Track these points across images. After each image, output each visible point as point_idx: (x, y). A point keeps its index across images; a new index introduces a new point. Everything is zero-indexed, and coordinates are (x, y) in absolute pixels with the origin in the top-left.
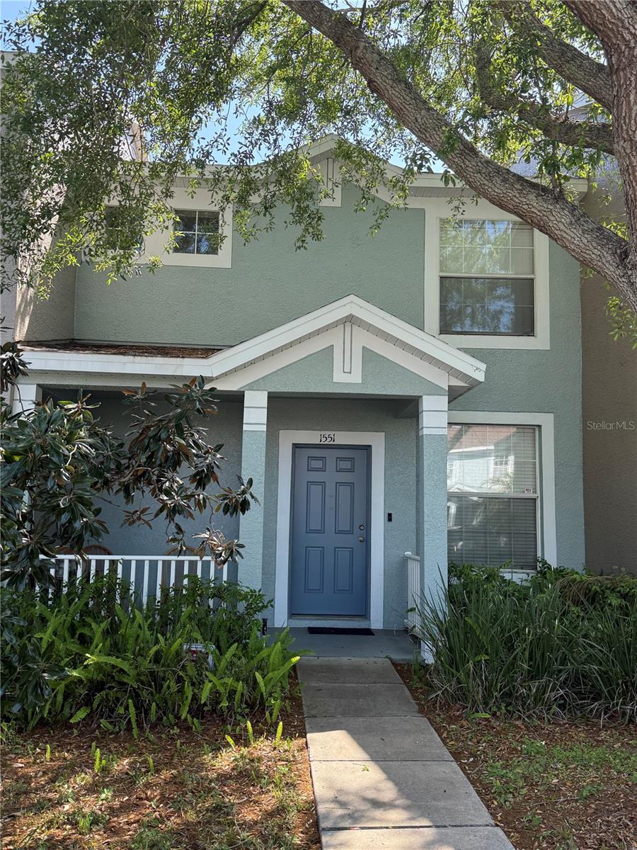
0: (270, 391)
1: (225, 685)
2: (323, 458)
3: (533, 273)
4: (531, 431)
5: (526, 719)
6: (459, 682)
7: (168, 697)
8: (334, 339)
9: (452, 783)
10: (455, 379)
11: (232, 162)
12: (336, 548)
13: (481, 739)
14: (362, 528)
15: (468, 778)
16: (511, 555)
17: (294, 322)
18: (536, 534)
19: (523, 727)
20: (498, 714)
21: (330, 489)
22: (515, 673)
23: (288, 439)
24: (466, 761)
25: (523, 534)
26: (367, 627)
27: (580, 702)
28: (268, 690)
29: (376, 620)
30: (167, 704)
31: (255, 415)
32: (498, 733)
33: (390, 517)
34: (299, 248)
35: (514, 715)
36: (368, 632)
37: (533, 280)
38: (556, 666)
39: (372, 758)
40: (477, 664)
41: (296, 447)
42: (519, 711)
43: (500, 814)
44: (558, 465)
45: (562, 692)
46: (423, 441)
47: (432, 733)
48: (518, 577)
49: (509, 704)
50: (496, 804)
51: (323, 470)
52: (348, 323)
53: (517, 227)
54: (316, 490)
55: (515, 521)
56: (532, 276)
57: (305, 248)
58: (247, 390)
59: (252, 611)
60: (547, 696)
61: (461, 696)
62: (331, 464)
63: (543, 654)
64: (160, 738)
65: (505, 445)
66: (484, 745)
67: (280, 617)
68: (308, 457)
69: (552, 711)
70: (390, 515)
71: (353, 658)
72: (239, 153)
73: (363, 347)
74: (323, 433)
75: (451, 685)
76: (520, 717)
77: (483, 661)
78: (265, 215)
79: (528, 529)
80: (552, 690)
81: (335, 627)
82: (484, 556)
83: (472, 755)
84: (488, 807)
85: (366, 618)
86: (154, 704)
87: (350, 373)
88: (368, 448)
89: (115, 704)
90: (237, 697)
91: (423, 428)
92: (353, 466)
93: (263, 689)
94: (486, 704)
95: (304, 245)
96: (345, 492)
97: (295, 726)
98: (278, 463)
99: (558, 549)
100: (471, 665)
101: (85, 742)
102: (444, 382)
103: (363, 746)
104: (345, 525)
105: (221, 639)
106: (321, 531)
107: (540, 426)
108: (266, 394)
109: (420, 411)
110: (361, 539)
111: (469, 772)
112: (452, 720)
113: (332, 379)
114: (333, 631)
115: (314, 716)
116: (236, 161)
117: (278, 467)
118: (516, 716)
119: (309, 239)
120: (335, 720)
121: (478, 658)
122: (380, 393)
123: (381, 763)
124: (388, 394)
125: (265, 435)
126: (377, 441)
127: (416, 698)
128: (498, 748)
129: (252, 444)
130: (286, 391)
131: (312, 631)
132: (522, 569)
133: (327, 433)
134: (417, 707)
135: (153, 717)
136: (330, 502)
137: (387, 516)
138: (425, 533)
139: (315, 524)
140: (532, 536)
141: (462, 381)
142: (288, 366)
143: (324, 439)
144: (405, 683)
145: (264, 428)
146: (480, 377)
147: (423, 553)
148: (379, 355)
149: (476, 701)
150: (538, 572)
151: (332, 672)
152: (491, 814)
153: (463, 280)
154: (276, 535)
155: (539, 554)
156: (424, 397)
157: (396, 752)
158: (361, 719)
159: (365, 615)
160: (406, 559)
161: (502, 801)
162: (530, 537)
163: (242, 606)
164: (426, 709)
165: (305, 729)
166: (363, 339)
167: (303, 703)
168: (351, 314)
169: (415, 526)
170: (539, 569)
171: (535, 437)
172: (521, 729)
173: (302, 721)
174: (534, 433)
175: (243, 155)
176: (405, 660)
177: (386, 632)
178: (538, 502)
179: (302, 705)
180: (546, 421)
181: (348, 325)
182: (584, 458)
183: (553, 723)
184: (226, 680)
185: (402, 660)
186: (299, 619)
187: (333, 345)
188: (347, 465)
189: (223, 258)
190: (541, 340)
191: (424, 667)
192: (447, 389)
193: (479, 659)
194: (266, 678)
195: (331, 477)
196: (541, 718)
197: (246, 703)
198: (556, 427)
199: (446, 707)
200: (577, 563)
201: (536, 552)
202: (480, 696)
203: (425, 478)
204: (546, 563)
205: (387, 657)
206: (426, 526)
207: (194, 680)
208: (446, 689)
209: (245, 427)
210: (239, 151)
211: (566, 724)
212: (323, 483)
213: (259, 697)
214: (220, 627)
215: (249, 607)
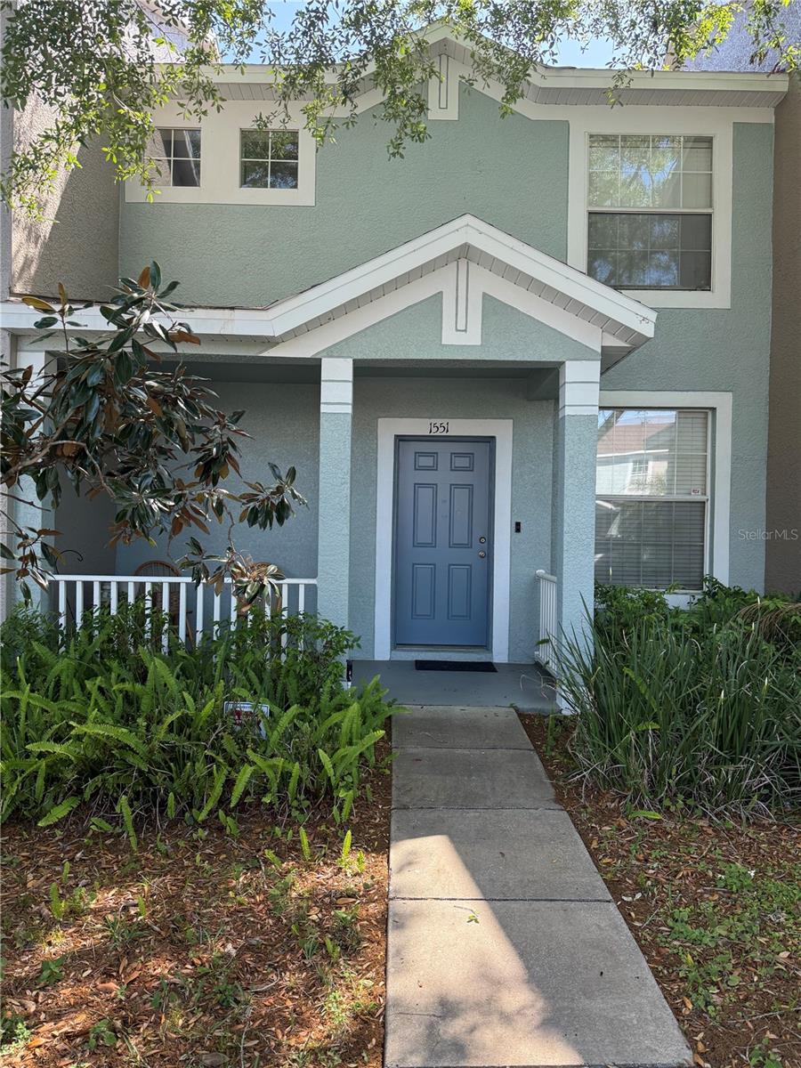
0: (355, 357)
1: (273, 767)
2: (434, 455)
3: (711, 206)
4: (703, 416)
5: (715, 819)
6: (615, 761)
7: (194, 783)
8: (442, 282)
9: (612, 953)
10: (612, 337)
11: (299, 26)
12: (450, 565)
13: (650, 854)
14: (483, 540)
15: (638, 940)
16: (670, 572)
17: (386, 255)
18: (703, 546)
19: (710, 831)
20: (672, 809)
21: (443, 494)
22: (698, 750)
23: (389, 429)
24: (630, 899)
25: (685, 545)
26: (488, 660)
27: (790, 790)
28: (338, 774)
29: (500, 652)
30: (192, 792)
31: (337, 391)
32: (674, 843)
33: (518, 527)
34: (394, 155)
35: (696, 811)
36: (488, 667)
37: (710, 215)
38: (759, 741)
39: (484, 894)
40: (642, 735)
41: (400, 439)
42: (703, 806)
43: (701, 1035)
44: (736, 459)
45: (767, 779)
46: (564, 424)
47: (576, 842)
48: (678, 600)
49: (688, 795)
50: (690, 1006)
51: (434, 468)
52: (463, 260)
53: (690, 145)
54: (425, 494)
55: (677, 531)
56: (709, 211)
57: (402, 156)
58: (325, 357)
59: (331, 652)
60: (744, 783)
61: (617, 780)
62: (444, 461)
63: (739, 722)
64: (176, 846)
65: (667, 434)
66: (655, 865)
67: (382, 649)
68: (416, 453)
69: (751, 805)
70: (518, 525)
71: (467, 708)
72: (308, 11)
73: (485, 295)
74: (433, 421)
75: (603, 764)
76: (705, 814)
77: (650, 731)
78: (344, 102)
79: (692, 540)
80: (754, 776)
81: (448, 660)
82: (635, 574)
83: (639, 887)
84: (677, 1011)
85: (488, 650)
86: (171, 794)
87: (465, 331)
88: (491, 440)
89: (117, 792)
90: (293, 784)
91: (564, 407)
92: (472, 464)
93: (331, 772)
94: (654, 793)
95: (401, 150)
96: (461, 496)
97: (376, 826)
98: (377, 460)
99: (731, 564)
100: (631, 735)
101: (69, 852)
102: (596, 340)
103: (472, 867)
104: (460, 536)
105: (289, 688)
106: (433, 545)
107: (714, 409)
108: (351, 361)
109: (561, 382)
110: (481, 554)
111: (637, 924)
112: (605, 816)
113: (441, 341)
114: (445, 667)
115: (405, 808)
116: (304, 24)
117: (377, 466)
118: (698, 812)
119: (407, 141)
120: (433, 815)
121: (642, 727)
122: (506, 359)
123: (499, 904)
124: (517, 359)
125: (349, 419)
126: (502, 431)
127: (551, 776)
128: (677, 872)
129: (333, 431)
130: (377, 357)
131: (421, 665)
132: (683, 589)
133: (438, 422)
134: (552, 790)
135: (171, 812)
136: (443, 509)
137: (514, 525)
138: (565, 548)
139: (424, 536)
140: (698, 548)
141: (621, 339)
142: (380, 322)
143: (434, 430)
144: (536, 747)
145: (349, 409)
146: (648, 330)
147: (562, 574)
148: (506, 304)
149: (639, 790)
150: (705, 593)
151: (438, 727)
152: (685, 1033)
153: (617, 217)
154: (375, 549)
155: (706, 571)
156: (567, 362)
157: (522, 881)
158: (472, 814)
159: (486, 645)
160: (537, 579)
161: (701, 1003)
162: (696, 549)
163: (320, 645)
164: (564, 798)
165: (388, 831)
166: (483, 282)
167: (393, 782)
168: (466, 244)
169: (549, 538)
170: (706, 589)
171: (707, 424)
172: (708, 834)
173: (387, 817)
174: (706, 418)
175: (313, 14)
176: (535, 710)
177: (512, 668)
178: (708, 505)
179: (391, 785)
180: (723, 402)
181: (463, 263)
182: (769, 449)
183: (754, 823)
184: (275, 761)
185: (531, 710)
186: (405, 651)
187: (441, 293)
188: (464, 462)
189: (304, 193)
190: (719, 296)
191: (560, 722)
192: (600, 351)
193: (645, 728)
194: (336, 756)
195: (443, 477)
196: (736, 817)
197: (307, 791)
198: (734, 410)
199: (595, 793)
200: (754, 583)
201: (703, 568)
202: (646, 781)
203: (566, 475)
204: (717, 582)
205: (511, 706)
206: (566, 538)
207: (234, 757)
208: (595, 769)
209: (323, 409)
210: (307, 9)
211: (772, 825)
212: (434, 486)
213: (325, 783)
214: (289, 671)
215: (329, 645)
